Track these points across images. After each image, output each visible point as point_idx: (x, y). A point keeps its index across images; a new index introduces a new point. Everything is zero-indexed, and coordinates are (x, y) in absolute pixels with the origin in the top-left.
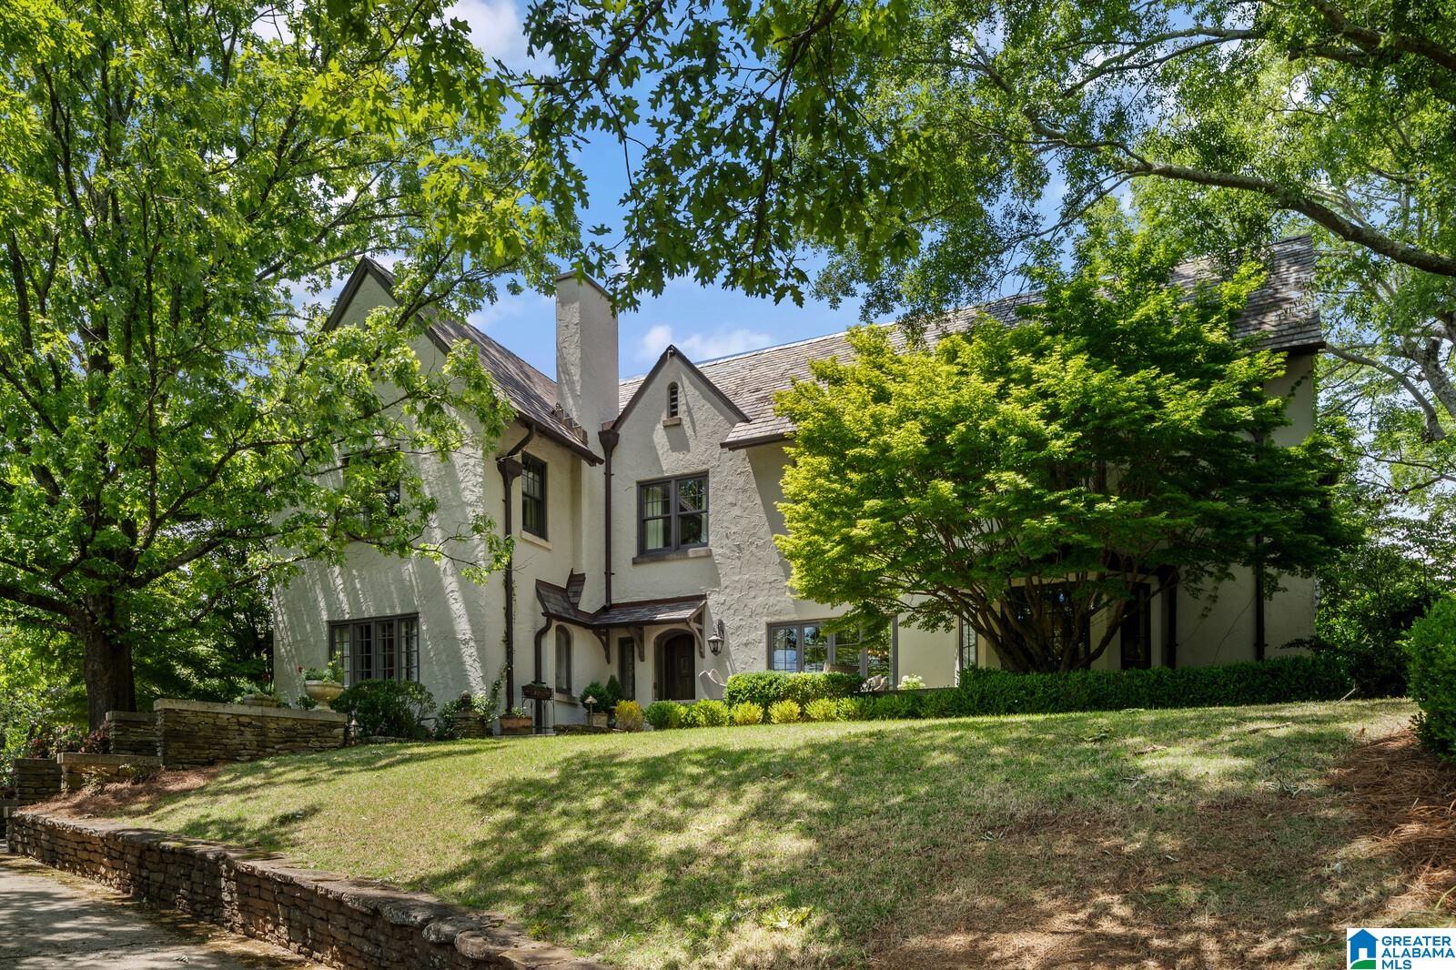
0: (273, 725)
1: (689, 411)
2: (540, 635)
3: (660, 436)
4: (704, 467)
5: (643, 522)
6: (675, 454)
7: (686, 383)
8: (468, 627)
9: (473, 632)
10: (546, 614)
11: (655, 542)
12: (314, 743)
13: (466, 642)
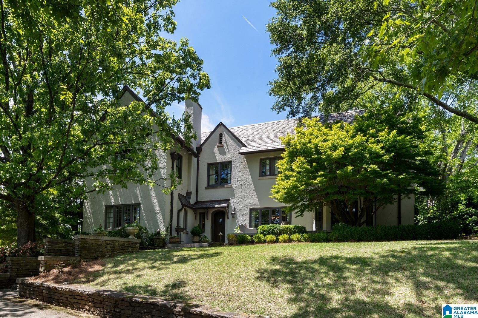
0: (117, 244)
1: (226, 142)
2: (179, 211)
3: (216, 150)
4: (231, 160)
5: (209, 176)
6: (221, 156)
7: (225, 134)
8: (159, 208)
9: (161, 210)
10: (182, 204)
11: (212, 182)
12: (130, 250)
13: (158, 213)
